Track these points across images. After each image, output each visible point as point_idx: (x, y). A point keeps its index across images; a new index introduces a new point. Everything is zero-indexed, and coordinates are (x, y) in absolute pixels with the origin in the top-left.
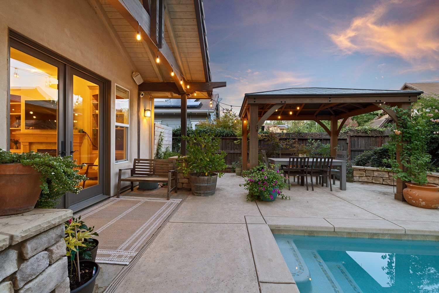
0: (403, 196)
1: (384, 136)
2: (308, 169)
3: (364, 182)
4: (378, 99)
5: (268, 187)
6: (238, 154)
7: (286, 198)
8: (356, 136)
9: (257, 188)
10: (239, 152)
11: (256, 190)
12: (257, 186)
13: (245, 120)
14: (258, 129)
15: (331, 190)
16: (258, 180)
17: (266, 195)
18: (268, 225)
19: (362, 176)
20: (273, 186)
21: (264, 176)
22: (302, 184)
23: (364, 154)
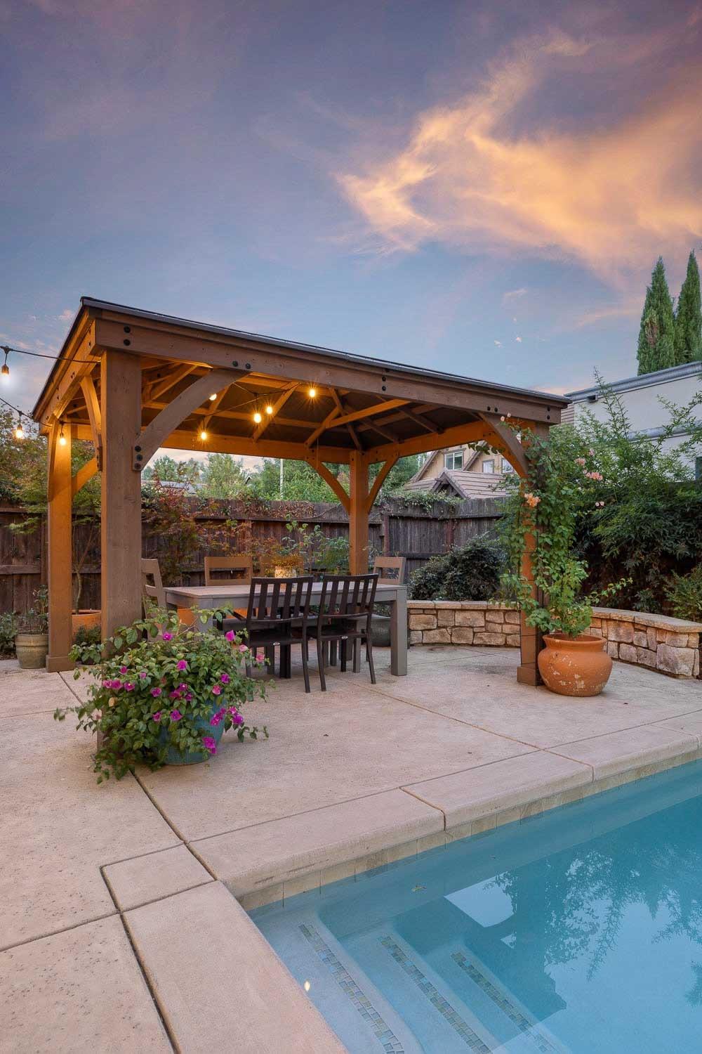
0: (538, 672)
1: (458, 519)
2: (308, 617)
3: (433, 644)
4: (493, 404)
5: (194, 703)
6: (24, 578)
7: (253, 735)
8: (402, 518)
9: (147, 717)
10: (30, 568)
11: (142, 726)
12: (144, 710)
13: (62, 435)
14: (140, 463)
15: (373, 682)
16: (149, 680)
17: (183, 738)
18: (225, 884)
19: (429, 627)
20: (212, 698)
21: (175, 660)
22: (285, 672)
23: (427, 564)
